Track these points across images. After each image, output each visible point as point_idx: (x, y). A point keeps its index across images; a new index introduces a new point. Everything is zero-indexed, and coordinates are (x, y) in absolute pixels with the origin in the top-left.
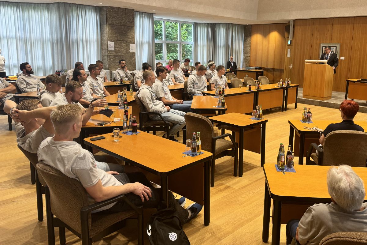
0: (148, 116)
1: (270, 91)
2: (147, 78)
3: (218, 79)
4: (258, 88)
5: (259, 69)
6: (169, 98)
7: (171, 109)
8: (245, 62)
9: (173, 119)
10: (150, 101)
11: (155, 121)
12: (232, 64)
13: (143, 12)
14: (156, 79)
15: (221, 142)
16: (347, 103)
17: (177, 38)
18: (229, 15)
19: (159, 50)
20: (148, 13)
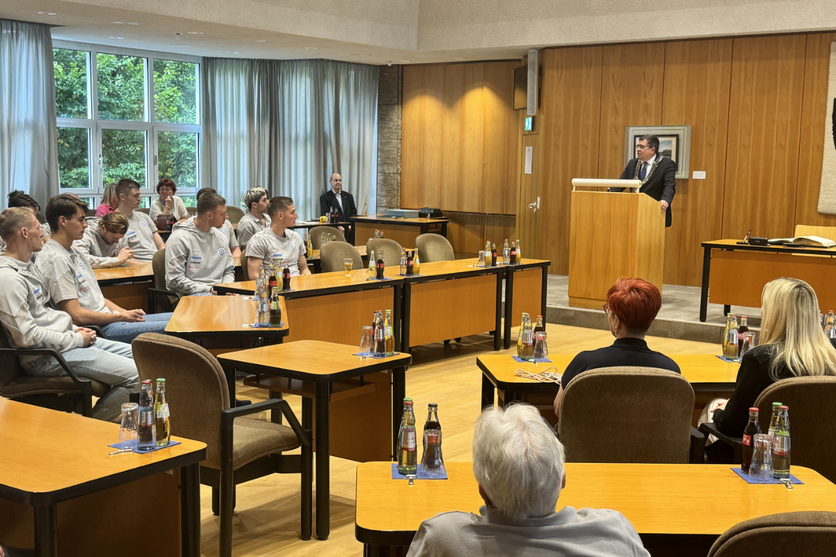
0: (18, 360)
1: (453, 281)
2: (13, 233)
3: (273, 243)
4: (410, 270)
5: (432, 216)
6: (94, 302)
7: (99, 340)
8: (384, 193)
9: (105, 369)
10: (23, 308)
11: (43, 376)
12: (339, 199)
13: (12, 21)
14: (50, 241)
15: (257, 430)
16: (627, 287)
17: (141, 111)
18: (321, 32)
19: (75, 153)
20: (30, 23)
